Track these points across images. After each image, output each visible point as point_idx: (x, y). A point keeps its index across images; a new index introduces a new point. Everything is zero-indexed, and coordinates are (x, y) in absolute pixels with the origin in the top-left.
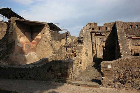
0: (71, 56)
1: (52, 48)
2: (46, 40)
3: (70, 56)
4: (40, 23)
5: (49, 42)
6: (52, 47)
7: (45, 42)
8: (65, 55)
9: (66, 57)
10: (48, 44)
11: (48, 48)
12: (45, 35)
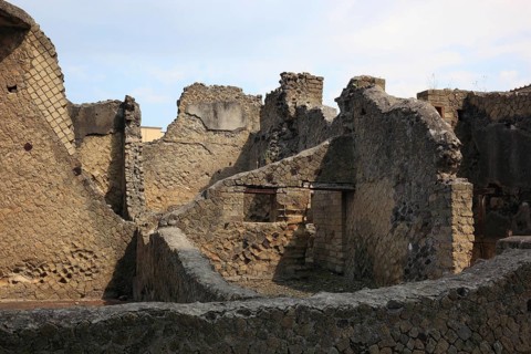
0: (276, 236)
1: (81, 188)
2: (36, 137)
3: (270, 239)
4: (9, 10)
5: (58, 148)
6: (85, 182)
7: (28, 147)
8: (241, 231)
9: (246, 245)
10: (53, 161)
11: (52, 193)
12: (30, 100)
